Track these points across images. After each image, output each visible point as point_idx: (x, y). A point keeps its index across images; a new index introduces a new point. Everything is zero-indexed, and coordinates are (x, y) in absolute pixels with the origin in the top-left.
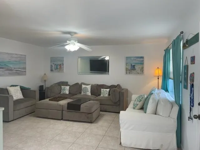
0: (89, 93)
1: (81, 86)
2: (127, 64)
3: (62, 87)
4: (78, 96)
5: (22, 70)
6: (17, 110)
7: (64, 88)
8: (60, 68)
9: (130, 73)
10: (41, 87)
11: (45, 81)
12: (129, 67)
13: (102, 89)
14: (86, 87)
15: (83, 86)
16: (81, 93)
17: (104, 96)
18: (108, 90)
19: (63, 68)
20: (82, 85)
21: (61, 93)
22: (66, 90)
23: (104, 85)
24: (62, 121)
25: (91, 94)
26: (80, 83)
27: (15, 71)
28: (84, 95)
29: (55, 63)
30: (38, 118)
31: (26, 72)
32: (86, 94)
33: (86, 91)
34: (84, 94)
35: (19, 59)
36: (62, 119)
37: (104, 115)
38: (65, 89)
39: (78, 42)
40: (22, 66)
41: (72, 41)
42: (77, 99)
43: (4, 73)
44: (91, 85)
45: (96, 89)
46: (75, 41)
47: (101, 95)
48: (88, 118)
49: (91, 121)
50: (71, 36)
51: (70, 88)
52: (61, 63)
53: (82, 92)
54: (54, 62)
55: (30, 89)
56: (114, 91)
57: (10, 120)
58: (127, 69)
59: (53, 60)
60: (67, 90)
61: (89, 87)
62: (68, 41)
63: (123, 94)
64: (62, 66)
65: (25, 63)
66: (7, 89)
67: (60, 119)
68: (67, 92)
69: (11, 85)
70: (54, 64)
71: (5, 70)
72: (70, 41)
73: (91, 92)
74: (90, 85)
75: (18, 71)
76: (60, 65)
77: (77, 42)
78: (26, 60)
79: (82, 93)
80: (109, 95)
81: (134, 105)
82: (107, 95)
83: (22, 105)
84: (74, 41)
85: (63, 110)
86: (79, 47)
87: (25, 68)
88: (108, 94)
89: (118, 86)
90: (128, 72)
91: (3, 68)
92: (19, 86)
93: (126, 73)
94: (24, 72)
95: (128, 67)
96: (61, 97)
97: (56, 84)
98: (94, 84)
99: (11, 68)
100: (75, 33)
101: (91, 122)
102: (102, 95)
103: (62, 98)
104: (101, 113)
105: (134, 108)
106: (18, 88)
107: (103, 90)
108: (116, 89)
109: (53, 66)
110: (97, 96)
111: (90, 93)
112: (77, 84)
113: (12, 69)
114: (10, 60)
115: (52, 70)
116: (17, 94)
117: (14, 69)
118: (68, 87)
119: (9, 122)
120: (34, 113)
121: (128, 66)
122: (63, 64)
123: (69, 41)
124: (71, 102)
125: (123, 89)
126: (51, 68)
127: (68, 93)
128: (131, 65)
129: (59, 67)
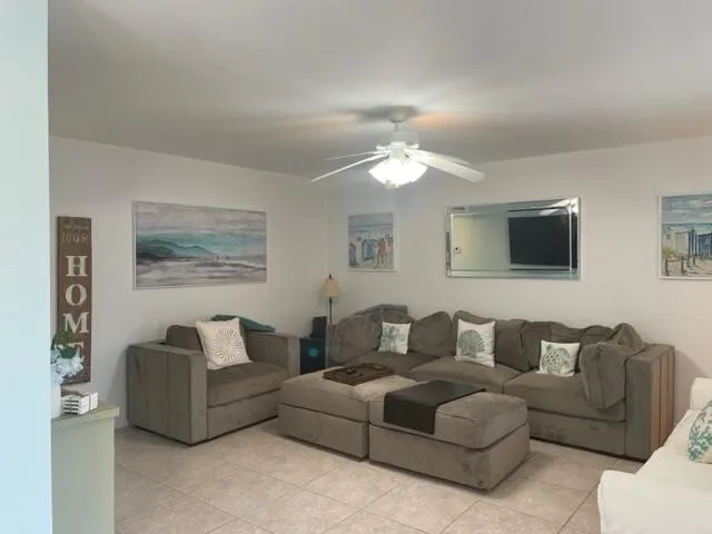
0: (486, 358)
1: (453, 326)
2: (666, 229)
3: (385, 324)
4: (441, 366)
5: (252, 264)
6: (219, 405)
7: (392, 330)
8: (382, 253)
9: (683, 272)
10: (319, 324)
11: (331, 301)
12: (682, 246)
13: (544, 344)
14: (471, 331)
15: (463, 326)
16: (454, 353)
17: (555, 373)
18: (572, 348)
19: (392, 252)
20: (460, 321)
21: (381, 349)
22: (398, 338)
23: (553, 323)
24: (365, 464)
25: (496, 362)
26: (452, 315)
27: (230, 268)
28: (464, 362)
29: (363, 236)
30: (287, 442)
31: (265, 269)
32: (473, 360)
33: (472, 348)
34: (467, 358)
35: (240, 226)
36: (366, 458)
37: (548, 459)
38: (394, 333)
39: (420, 149)
40: (253, 251)
41: (397, 145)
42: (434, 379)
43: (194, 275)
44: (494, 323)
45: (519, 343)
46: (410, 144)
47: (538, 368)
48: (466, 467)
49: (481, 483)
50: (393, 125)
51: (411, 330)
52: (383, 236)
53: (459, 351)
54: (361, 232)
55: (272, 330)
56: (598, 356)
57: (195, 440)
58: (667, 255)
59: (357, 225)
60: (403, 340)
61: (485, 333)
62: (379, 147)
63: (645, 370)
64: (387, 249)
65: (262, 240)
66: (195, 330)
67: (361, 456)
68: (402, 348)
69: (214, 315)
70: (359, 239)
71: (197, 266)
72: (386, 144)
73: (495, 352)
74: (488, 321)
75: (237, 269)
76: (381, 243)
77: (417, 146)
78: (265, 230)
79: (459, 356)
80: (577, 370)
81: (694, 437)
82: (565, 371)
83: (240, 389)
84: (403, 144)
85: (369, 423)
86: (424, 169)
87: (262, 258)
88: (572, 367)
89: (624, 332)
90: (675, 266)
91: (188, 258)
92: (237, 320)
93: (667, 273)
94: (261, 269)
95: (673, 244)
96: (370, 367)
97: (364, 313)
98: (507, 319)
99: (215, 259)
100: (411, 112)
101: (481, 490)
102: (542, 371)
103: (375, 373)
104: (536, 446)
105: (694, 455)
106: (234, 326)
107: (549, 348)
108: (613, 345)
109: (359, 245)
110: (522, 371)
111: (491, 357)
112: (439, 317)
113: (220, 261)
114: (213, 230)
115: (353, 264)
116: (225, 348)
117: (228, 262)
118: (404, 329)
119: (191, 445)
120: (275, 420)
121: (673, 237)
122: (391, 240)
123: (383, 145)
124: (403, 390)
125: (646, 348)
126: (350, 253)
127: (405, 352)
128: (692, 234)
129: (376, 250)
